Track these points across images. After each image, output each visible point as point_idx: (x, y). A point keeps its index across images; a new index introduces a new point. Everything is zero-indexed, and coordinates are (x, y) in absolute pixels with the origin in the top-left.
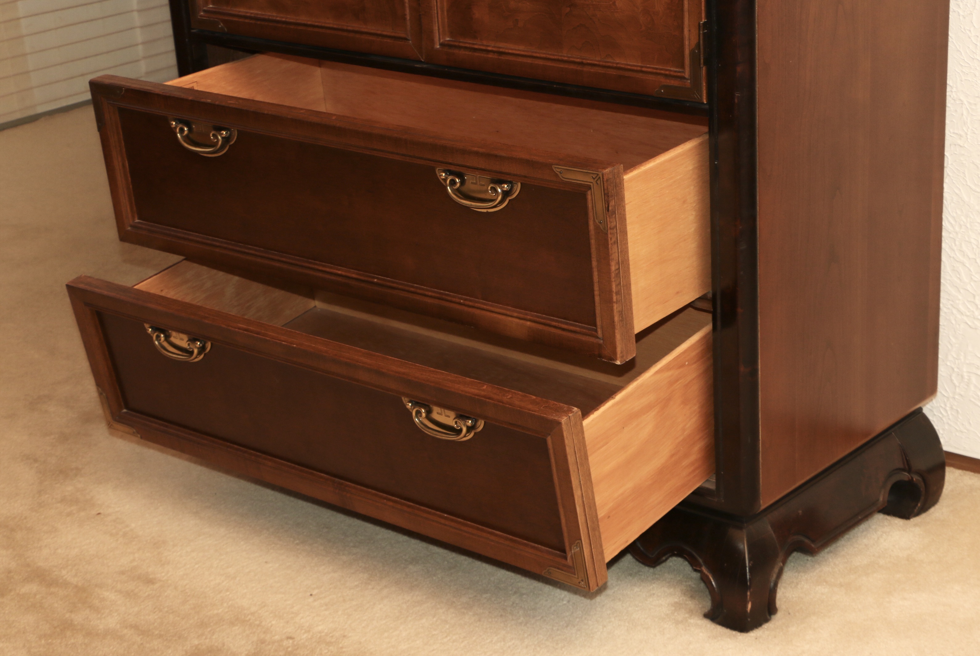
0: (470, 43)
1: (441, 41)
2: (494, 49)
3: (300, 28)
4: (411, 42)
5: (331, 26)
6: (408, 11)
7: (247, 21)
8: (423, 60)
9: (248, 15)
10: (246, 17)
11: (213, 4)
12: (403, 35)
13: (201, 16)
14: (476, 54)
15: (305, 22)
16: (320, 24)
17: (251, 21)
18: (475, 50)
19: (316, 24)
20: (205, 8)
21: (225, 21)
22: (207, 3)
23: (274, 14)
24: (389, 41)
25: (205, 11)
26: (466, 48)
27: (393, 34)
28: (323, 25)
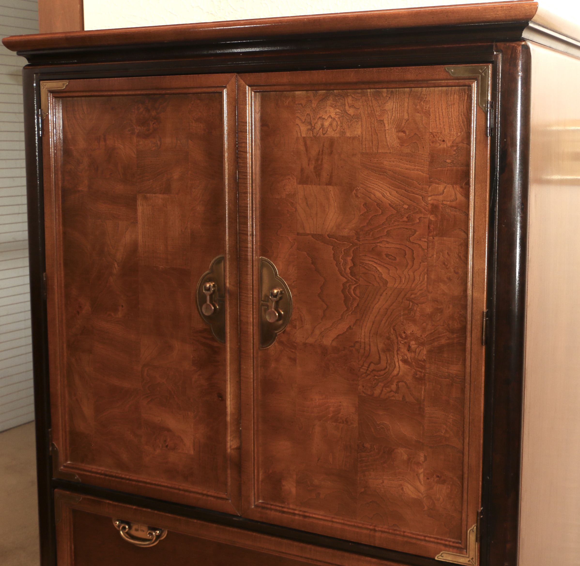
0: (279, 507)
1: (256, 503)
2: (301, 513)
3: (141, 484)
4: (230, 501)
5: (166, 484)
6: (229, 480)
7: (98, 476)
8: (239, 515)
9: (100, 471)
10: (97, 473)
11: (71, 461)
12: (224, 496)
13: (61, 469)
14: (285, 515)
15: (145, 480)
16: (157, 483)
17: (101, 476)
18: (284, 512)
19: (154, 482)
20: (65, 464)
21: (80, 475)
22: (66, 461)
23: (119, 472)
24: (212, 499)
25: (64, 466)
26: (276, 510)
27: (216, 495)
28: (159, 483)
